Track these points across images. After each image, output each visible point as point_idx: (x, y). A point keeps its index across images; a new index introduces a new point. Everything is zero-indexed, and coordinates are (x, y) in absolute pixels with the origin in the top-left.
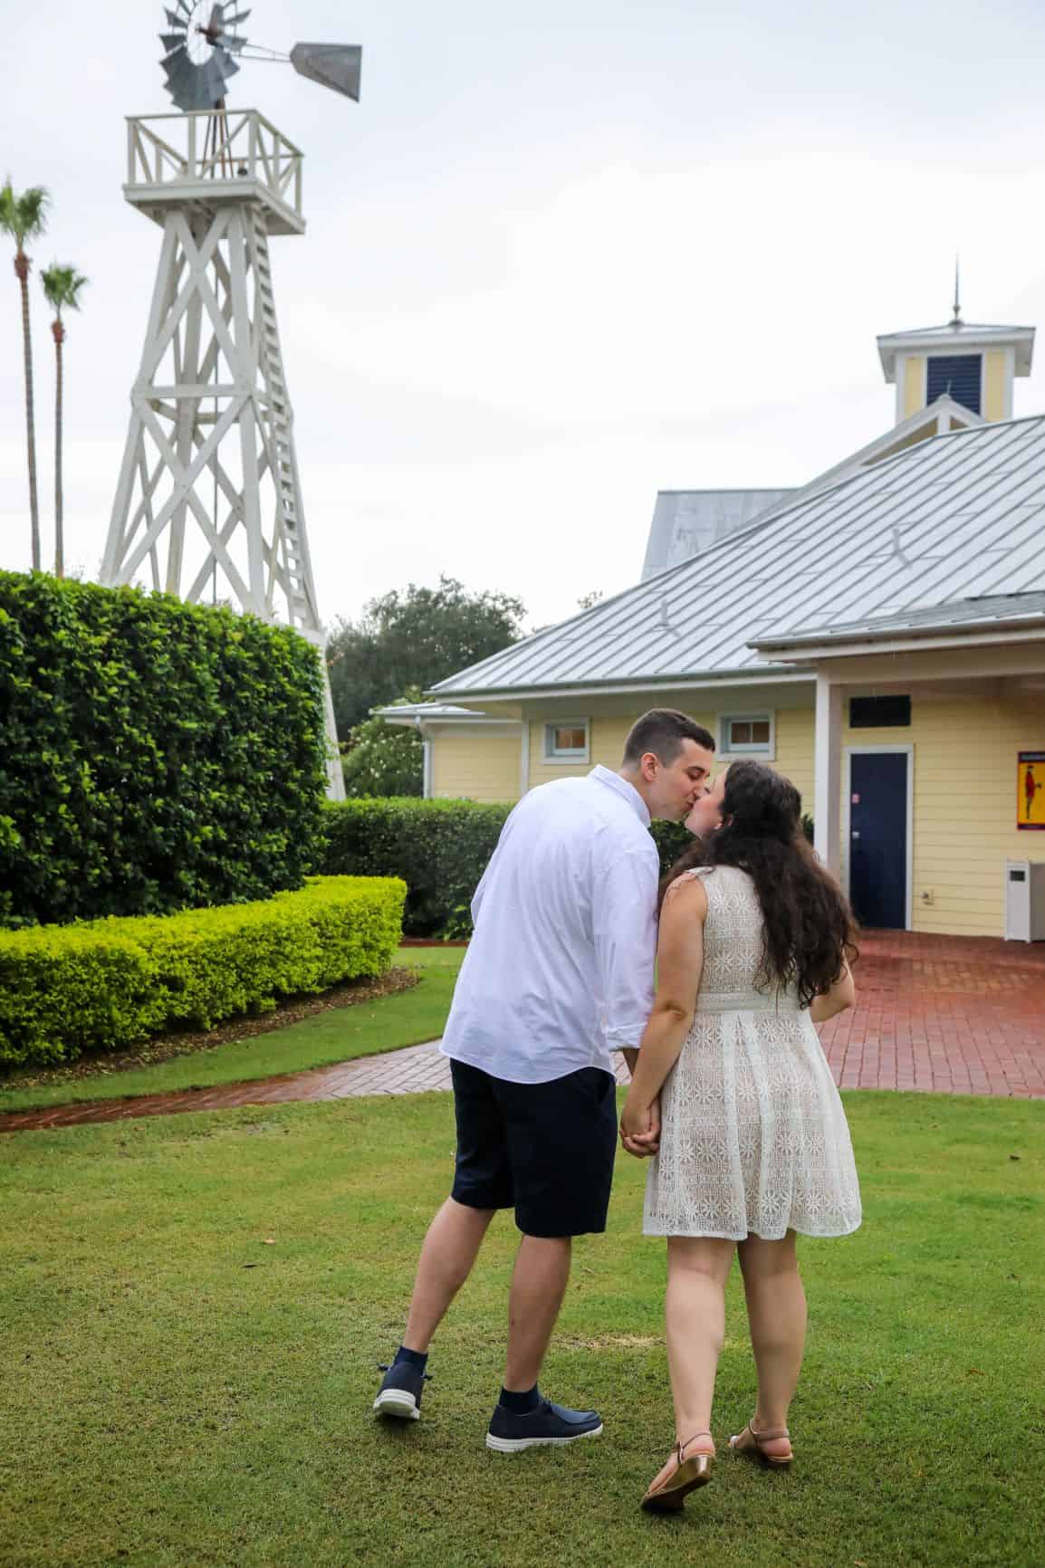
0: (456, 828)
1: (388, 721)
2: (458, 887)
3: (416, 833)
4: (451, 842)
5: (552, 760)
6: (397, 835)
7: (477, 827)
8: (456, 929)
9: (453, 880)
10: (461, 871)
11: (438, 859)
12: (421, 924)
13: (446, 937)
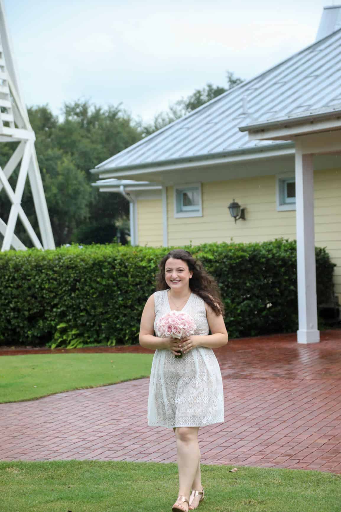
0: (55, 269)
1: (101, 190)
2: (59, 310)
3: (28, 273)
4: (52, 279)
5: (181, 215)
6: (16, 275)
7: (68, 268)
8: (60, 340)
9: (55, 306)
10: (60, 299)
11: (44, 291)
12: (37, 337)
13: (53, 346)
